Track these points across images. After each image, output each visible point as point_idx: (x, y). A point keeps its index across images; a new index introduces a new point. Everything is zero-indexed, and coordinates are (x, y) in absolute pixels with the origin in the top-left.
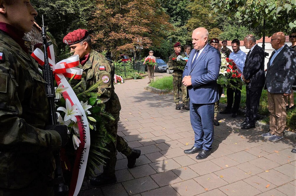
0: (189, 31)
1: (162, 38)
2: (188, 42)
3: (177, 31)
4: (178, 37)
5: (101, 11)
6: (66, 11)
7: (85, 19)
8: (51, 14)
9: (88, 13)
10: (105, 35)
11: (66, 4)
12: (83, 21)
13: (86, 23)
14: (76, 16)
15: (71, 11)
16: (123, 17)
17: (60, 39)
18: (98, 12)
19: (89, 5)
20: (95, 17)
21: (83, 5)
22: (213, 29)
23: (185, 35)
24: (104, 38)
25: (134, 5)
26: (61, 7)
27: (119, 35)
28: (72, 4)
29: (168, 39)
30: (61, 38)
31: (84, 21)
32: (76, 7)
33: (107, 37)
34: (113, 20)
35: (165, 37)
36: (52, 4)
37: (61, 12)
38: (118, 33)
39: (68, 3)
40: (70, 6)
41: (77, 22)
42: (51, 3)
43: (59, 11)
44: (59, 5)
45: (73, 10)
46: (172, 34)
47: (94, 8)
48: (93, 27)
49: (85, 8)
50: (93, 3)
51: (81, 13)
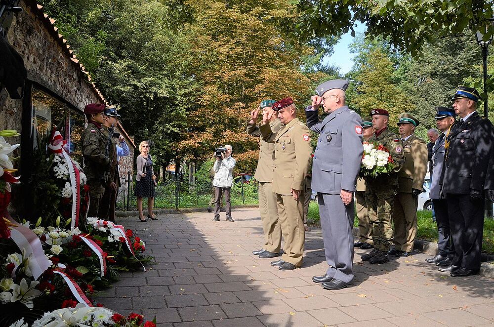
5: (211, 96)
6: (155, 94)
7: (184, 108)
8: (132, 96)
9: (190, 100)
10: (214, 136)
11: (158, 84)
12: (181, 110)
13: (186, 115)
14: (171, 101)
15: (163, 93)
16: (247, 107)
17: (142, 136)
18: (207, 97)
19: (193, 87)
20: (201, 106)
21: (184, 87)
24: (213, 141)
25: (265, 89)
26: (149, 87)
27: (238, 136)
28: (166, 84)
30: (144, 135)
31: (183, 111)
32: (173, 89)
33: (219, 139)
34: (230, 112)
36: (135, 82)
37: (148, 95)
38: (236, 132)
39: (160, 82)
40: (164, 86)
41: (171, 112)
42: (134, 80)
43: (146, 93)
44: (146, 85)
45: (167, 92)
47: (200, 91)
48: (197, 122)
49: (187, 91)
50: (200, 84)
51: (179, 98)
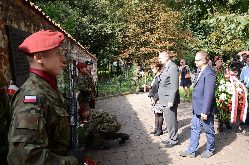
0: (211, 43)
1: (186, 51)
2: (211, 53)
3: (200, 44)
4: (201, 49)
5: (133, 30)
6: (105, 32)
7: (120, 37)
8: (93, 34)
9: (122, 32)
10: (136, 50)
11: (105, 26)
12: (118, 39)
13: (121, 41)
14: (113, 35)
15: (109, 31)
16: (152, 34)
17: (100, 54)
18: (131, 31)
19: (124, 26)
20: (128, 36)
21: (119, 26)
22: (234, 40)
23: (207, 47)
24: (136, 53)
25: (161, 24)
26: (101, 28)
27: (148, 50)
28: (110, 26)
29: (192, 51)
30: (101, 53)
31: (120, 40)
32: (114, 28)
33: (139, 51)
34: (143, 37)
35: (189, 50)
36: (94, 27)
37: (101, 33)
38: (147, 48)
39: (106, 25)
40: (109, 27)
41: (114, 40)
42: (93, 26)
43: (100, 32)
44: (99, 28)
45: (111, 30)
46: (196, 47)
47: (127, 28)
48: (127, 43)
49: (121, 28)
50: (127, 24)
51: (117, 32)
